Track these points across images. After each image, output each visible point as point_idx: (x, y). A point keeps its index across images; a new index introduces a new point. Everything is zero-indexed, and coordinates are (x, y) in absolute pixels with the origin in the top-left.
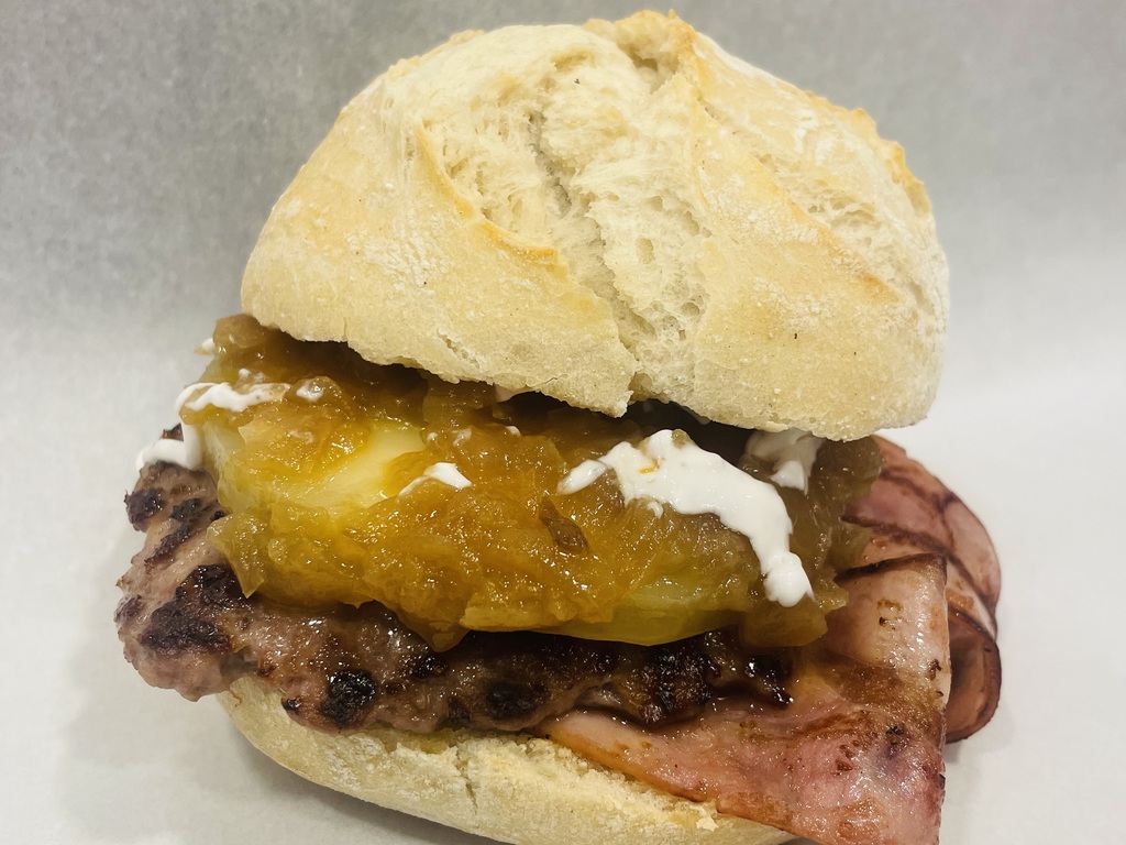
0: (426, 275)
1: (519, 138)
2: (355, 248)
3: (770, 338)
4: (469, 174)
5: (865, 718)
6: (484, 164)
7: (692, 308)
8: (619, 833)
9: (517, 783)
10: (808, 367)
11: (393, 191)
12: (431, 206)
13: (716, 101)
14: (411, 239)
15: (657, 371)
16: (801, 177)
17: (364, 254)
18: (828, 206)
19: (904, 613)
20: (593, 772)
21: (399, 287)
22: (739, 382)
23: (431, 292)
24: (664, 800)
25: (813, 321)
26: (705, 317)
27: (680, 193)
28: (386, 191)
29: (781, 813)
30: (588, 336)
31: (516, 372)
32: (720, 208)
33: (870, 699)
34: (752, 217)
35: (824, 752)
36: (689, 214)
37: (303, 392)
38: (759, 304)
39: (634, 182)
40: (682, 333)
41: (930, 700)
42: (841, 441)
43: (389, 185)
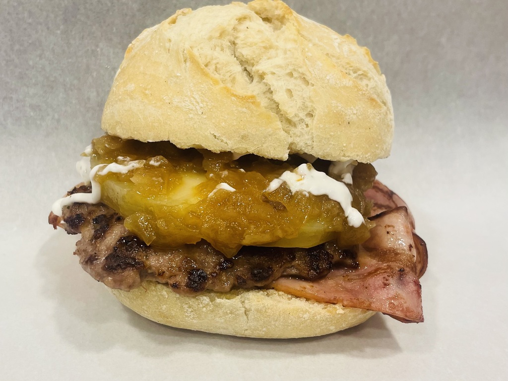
0: (202, 109)
1: (228, 52)
2: (168, 101)
3: (340, 124)
4: (212, 68)
5: (389, 267)
6: (218, 63)
7: (310, 115)
8: (307, 320)
9: (267, 305)
10: (354, 135)
11: (180, 76)
12: (200, 81)
13: (305, 33)
14: (193, 96)
15: (298, 141)
16: (341, 62)
17: (172, 103)
18: (351, 72)
19: (396, 229)
20: (293, 299)
21: (191, 116)
22: (330, 142)
23: (205, 117)
24: (322, 305)
25: (354, 117)
26: (316, 118)
27: (300, 70)
28: (178, 77)
29: (367, 303)
30: (270, 129)
31: (243, 146)
32: (315, 75)
33: (389, 261)
34: (328, 78)
35: (378, 280)
36: (304, 78)
37: (152, 162)
38: (335, 111)
39: (280, 67)
40: (307, 126)
41: (411, 258)
42: (367, 163)
43: (179, 74)
